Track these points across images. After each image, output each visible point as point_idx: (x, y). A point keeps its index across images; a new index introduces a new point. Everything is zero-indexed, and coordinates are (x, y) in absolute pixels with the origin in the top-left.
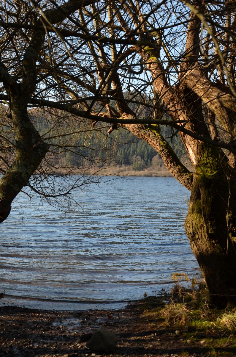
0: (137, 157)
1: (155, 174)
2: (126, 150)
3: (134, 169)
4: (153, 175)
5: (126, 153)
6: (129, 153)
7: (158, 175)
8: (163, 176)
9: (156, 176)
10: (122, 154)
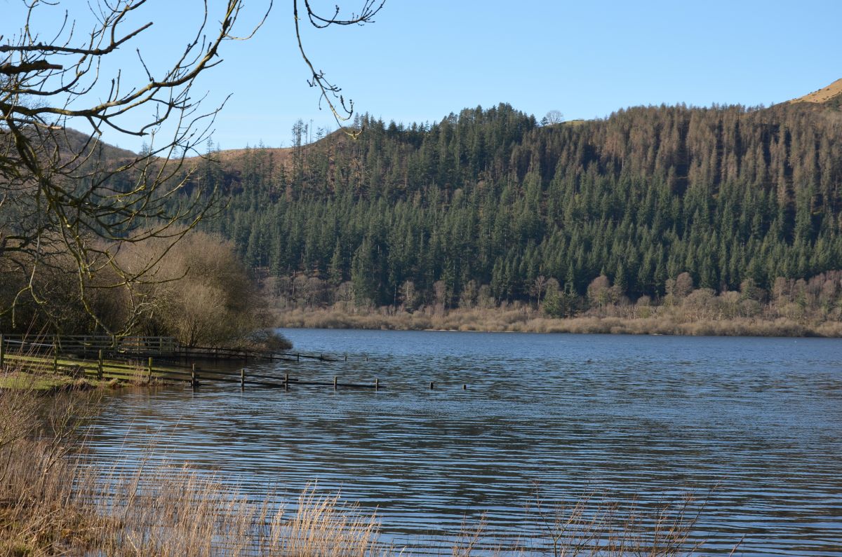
0: (548, 282)
1: (619, 328)
2: (514, 264)
3: (548, 312)
4: (614, 329)
5: (517, 270)
6: (525, 270)
7: (628, 329)
8: (641, 331)
9: (623, 333)
10: (507, 273)
